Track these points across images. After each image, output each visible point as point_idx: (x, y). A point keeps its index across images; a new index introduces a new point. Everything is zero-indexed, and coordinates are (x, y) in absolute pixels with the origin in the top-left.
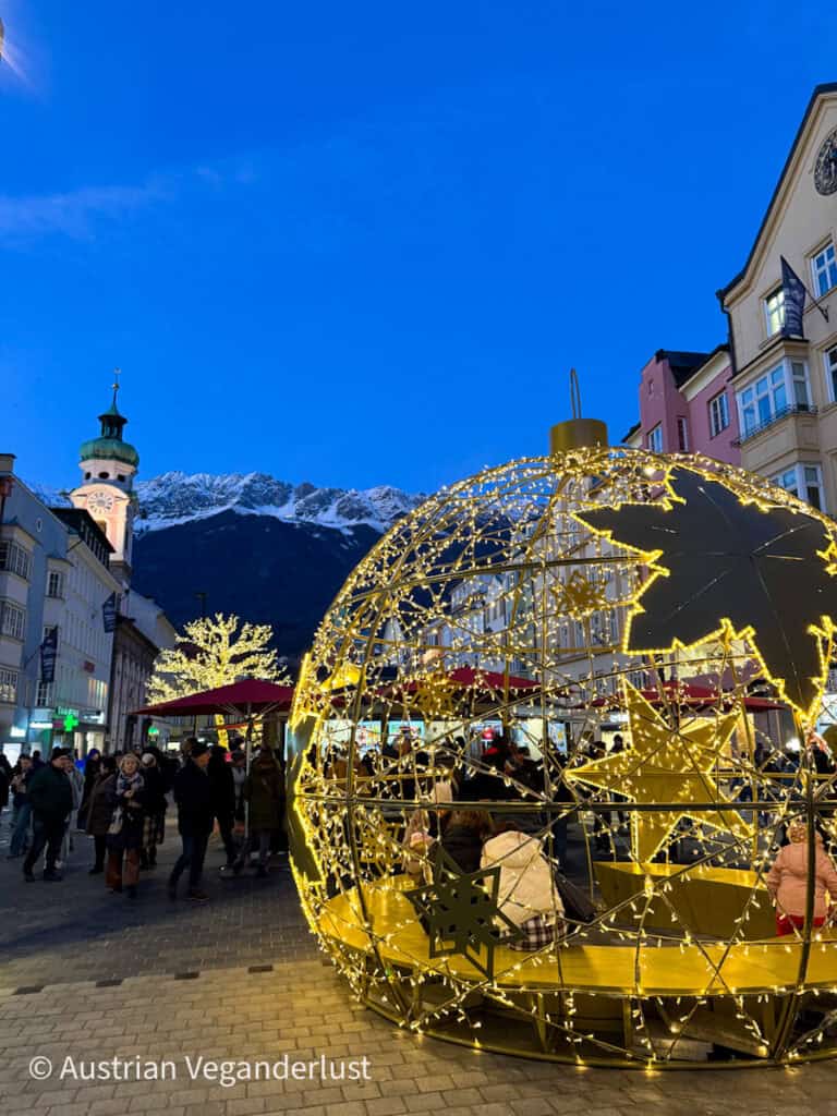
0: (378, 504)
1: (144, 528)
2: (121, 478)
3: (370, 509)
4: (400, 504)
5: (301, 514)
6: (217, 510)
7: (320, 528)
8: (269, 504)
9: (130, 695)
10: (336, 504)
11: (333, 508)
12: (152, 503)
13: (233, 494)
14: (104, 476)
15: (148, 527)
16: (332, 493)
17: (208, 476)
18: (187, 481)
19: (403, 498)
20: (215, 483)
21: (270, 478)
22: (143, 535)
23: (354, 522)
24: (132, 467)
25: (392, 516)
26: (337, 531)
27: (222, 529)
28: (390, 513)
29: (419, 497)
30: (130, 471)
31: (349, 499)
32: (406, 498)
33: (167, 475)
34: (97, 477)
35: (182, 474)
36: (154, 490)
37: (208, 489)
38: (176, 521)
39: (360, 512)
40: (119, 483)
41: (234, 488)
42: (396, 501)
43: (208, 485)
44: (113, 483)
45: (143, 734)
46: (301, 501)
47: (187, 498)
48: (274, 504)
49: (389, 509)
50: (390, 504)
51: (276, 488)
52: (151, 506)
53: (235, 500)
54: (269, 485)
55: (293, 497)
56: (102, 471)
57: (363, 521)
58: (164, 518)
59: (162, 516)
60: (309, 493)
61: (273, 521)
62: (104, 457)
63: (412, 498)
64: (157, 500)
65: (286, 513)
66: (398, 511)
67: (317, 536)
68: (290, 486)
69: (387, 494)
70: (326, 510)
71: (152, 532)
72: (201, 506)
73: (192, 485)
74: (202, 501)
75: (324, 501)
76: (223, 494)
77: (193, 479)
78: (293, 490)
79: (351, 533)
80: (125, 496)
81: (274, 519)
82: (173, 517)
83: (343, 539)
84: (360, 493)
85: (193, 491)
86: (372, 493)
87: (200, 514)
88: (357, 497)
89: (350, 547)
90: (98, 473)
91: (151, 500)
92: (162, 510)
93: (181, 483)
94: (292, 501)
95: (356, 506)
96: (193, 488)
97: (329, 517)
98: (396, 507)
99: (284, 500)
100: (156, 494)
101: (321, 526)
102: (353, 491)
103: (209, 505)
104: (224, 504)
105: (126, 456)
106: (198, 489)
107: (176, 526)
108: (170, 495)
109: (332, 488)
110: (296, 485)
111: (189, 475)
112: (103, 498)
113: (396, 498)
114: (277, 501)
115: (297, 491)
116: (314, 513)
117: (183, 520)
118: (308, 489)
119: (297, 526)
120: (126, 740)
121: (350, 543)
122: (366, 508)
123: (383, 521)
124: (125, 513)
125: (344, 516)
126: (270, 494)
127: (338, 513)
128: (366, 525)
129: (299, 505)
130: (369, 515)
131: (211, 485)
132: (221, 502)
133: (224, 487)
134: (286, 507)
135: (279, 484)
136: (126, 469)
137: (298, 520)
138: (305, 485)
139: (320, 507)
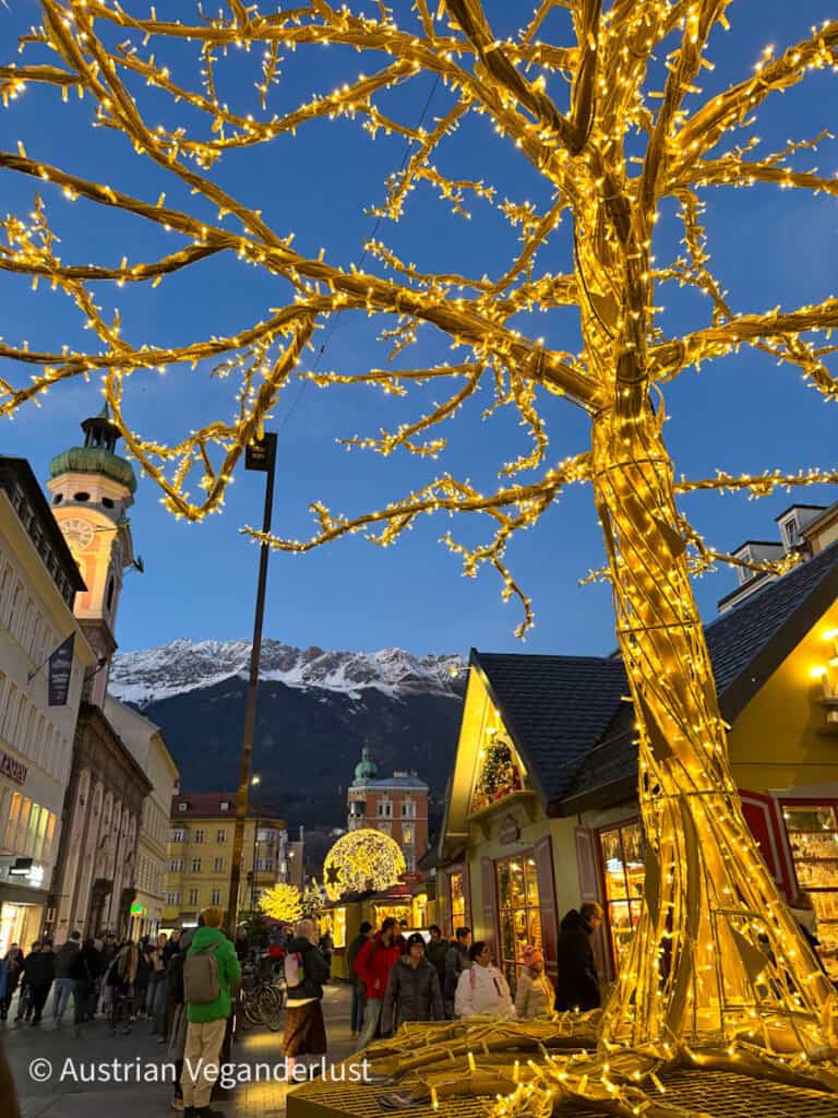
0: (386, 667)
1: (148, 698)
2: (108, 503)
3: (378, 672)
4: (408, 667)
5: (308, 679)
6: (224, 676)
7: (327, 693)
8: (275, 669)
9: (101, 846)
10: (343, 668)
11: (341, 671)
12: (158, 671)
13: (240, 660)
14: (82, 497)
15: (151, 696)
16: (339, 656)
17: (215, 643)
18: (194, 648)
19: (411, 660)
20: (223, 649)
21: (278, 643)
22: (147, 704)
23: (362, 685)
24: (126, 489)
25: (400, 678)
26: (344, 695)
27: (228, 695)
28: (397, 675)
29: (427, 659)
30: (122, 494)
31: (357, 662)
32: (416, 661)
33: (175, 643)
34: (71, 498)
35: (190, 641)
36: (161, 658)
37: (215, 655)
38: (181, 690)
39: (369, 675)
40: (105, 509)
41: (241, 654)
42: (404, 663)
43: (215, 652)
44: (95, 507)
45: (120, 913)
46: (308, 665)
47: (194, 666)
48: (281, 669)
49: (397, 672)
50: (398, 666)
51: (282, 652)
52: (157, 674)
53: (241, 666)
54: (276, 650)
55: (300, 661)
56: (83, 490)
57: (371, 685)
58: (170, 686)
59: (167, 684)
60: (318, 655)
61: (279, 686)
62: (85, 471)
63: (420, 661)
64: (163, 668)
65: (293, 677)
66: (406, 674)
67: (324, 700)
68: (297, 650)
69: (396, 656)
70: (333, 674)
71: (157, 702)
72: (209, 673)
73: (197, 652)
74: (208, 668)
75: (331, 665)
76: (230, 660)
77: (200, 646)
78: (300, 654)
79: (358, 697)
80: (111, 525)
81: (281, 684)
82: (177, 685)
83: (349, 703)
84: (368, 656)
85: (200, 659)
86: (380, 655)
87: (206, 681)
88: (365, 660)
89: (358, 712)
90: (74, 492)
91: (157, 668)
92: (168, 677)
93: (189, 649)
94: (298, 666)
95: (364, 669)
96: (199, 655)
97: (336, 682)
98: (404, 669)
99: (291, 665)
100: (162, 663)
101: (328, 691)
102: (361, 654)
103: (216, 671)
104: (231, 671)
105: (118, 473)
106: (206, 656)
107: (181, 694)
108: (177, 662)
109: (340, 651)
110: (304, 648)
111: (198, 642)
112: (78, 529)
113: (404, 661)
114: (284, 667)
115: (305, 655)
116: (321, 677)
117: (188, 689)
118: (315, 652)
119: (304, 691)
120: (90, 919)
121: (358, 708)
122: (374, 671)
123: (391, 683)
124: (108, 550)
125: (352, 679)
126: (277, 659)
127: (345, 678)
128: (373, 688)
129: (307, 669)
130: (377, 677)
131: (219, 651)
132: (228, 669)
133: (232, 653)
134: (293, 671)
135: (286, 648)
136: (117, 492)
137: (304, 684)
138: (313, 649)
139: (327, 671)
